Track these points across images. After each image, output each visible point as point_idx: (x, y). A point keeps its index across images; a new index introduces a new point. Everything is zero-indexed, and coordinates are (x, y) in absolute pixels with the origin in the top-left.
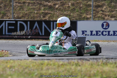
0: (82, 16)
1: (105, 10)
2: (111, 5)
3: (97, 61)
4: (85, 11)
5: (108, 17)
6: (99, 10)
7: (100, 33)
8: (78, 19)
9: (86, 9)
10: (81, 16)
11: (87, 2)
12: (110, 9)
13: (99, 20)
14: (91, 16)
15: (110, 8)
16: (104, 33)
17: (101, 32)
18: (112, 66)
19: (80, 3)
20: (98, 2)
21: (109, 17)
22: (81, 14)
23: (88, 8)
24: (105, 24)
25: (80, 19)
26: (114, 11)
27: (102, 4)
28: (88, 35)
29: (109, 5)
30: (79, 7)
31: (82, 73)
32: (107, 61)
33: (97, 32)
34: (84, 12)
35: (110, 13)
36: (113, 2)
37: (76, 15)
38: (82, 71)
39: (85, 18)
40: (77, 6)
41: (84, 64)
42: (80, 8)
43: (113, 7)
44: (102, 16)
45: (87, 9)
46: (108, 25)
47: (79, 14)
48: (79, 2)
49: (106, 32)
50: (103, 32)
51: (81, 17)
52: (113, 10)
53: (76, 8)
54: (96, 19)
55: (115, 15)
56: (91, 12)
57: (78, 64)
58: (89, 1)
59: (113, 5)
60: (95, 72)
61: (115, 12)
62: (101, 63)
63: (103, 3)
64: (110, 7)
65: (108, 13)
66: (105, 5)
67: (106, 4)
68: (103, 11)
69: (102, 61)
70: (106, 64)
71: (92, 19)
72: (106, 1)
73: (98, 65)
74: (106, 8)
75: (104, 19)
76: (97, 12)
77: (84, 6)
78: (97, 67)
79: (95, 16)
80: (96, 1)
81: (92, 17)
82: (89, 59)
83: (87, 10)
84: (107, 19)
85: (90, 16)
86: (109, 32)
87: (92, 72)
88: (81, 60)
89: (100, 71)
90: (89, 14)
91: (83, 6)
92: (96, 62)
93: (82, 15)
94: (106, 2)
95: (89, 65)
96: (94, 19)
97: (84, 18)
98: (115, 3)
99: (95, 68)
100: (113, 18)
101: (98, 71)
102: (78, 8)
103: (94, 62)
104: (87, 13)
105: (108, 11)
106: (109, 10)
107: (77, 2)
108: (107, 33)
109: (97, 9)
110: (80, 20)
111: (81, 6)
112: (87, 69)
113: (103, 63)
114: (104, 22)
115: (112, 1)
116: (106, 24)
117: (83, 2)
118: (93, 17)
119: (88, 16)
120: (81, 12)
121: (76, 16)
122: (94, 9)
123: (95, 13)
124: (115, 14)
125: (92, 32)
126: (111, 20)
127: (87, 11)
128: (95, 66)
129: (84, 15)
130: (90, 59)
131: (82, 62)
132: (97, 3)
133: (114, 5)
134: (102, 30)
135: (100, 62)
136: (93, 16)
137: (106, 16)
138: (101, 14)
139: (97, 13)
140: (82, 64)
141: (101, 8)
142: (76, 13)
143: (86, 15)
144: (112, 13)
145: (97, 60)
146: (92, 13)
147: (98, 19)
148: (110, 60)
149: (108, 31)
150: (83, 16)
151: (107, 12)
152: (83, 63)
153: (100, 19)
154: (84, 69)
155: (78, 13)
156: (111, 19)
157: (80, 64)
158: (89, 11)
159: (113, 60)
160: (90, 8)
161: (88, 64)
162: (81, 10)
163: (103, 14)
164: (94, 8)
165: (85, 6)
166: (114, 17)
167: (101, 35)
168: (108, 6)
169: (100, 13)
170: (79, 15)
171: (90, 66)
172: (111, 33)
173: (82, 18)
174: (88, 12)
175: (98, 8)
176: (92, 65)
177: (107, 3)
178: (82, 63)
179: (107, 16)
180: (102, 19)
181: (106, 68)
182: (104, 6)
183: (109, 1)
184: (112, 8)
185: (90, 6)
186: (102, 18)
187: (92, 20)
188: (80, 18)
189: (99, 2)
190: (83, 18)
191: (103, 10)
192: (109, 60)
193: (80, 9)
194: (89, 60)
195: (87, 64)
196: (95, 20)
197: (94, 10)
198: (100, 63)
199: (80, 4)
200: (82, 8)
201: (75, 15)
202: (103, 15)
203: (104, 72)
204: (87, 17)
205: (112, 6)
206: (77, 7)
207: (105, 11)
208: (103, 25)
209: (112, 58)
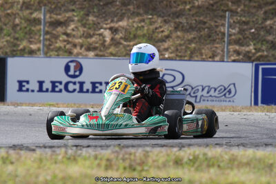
0: (19, 45)
1: (74, 33)
2: (88, 20)
3: (54, 151)
4: (26, 33)
5: (81, 49)
6: (58, 32)
7: (62, 87)
8: (9, 53)
9: (28, 29)
10: (15, 45)
11: (31, 14)
12: (85, 29)
13: (58, 55)
14: (41, 46)
15: (85, 27)
16: (71, 87)
17: (63, 83)
18: (88, 163)
19: (15, 15)
20: (57, 14)
21: (83, 49)
22: (16, 41)
23: (33, 28)
24: (72, 65)
25: (14, 54)
26: (94, 34)
27: (66, 18)
28: (33, 91)
29: (82, 20)
30: (11, 23)
31: (17, 179)
32: (76, 152)
33: (53, 83)
34: (24, 36)
35: (84, 40)
36: (93, 15)
37: (5, 43)
38: (17, 176)
39: (27, 50)
40: (7, 21)
41: (23, 158)
42: (15, 26)
43: (91, 26)
44: (65, 47)
45: (30, 29)
46: (80, 68)
47: (12, 40)
48: (13, 13)
49: (75, 83)
50: (67, 85)
51: (15, 49)
52: (92, 33)
53: (4, 27)
54: (51, 53)
55: (97, 45)
56: (40, 36)
57: (7, 158)
58: (36, 10)
59: (91, 22)
60: (49, 178)
61: (96, 36)
62: (63, 157)
63: (67, 15)
64: (84, 25)
65: (80, 41)
66: (73, 21)
67: (76, 19)
68: (68, 35)
69: (66, 153)
70: (75, 159)
71: (42, 52)
72: (76, 12)
73: (56, 163)
74: (76, 27)
75: (70, 53)
76: (54, 37)
77: (23, 22)
78: (53, 166)
79: (50, 45)
80: (51, 11)
81: (42, 48)
82: (34, 148)
83: (30, 32)
84: (78, 54)
85: (38, 45)
86: (82, 84)
87: (41, 179)
88: (14, 149)
89: (60, 175)
90: (35, 41)
91: (21, 23)
92: (52, 155)
93: (19, 43)
94: (75, 14)
95: (34, 161)
96: (46, 54)
97: (23, 50)
98: (96, 16)
99: (49, 168)
100: (93, 51)
101: (55, 176)
102: (8, 26)
103: (47, 154)
104: (31, 40)
105: (79, 34)
106: (82, 33)
107: (6, 12)
108: (77, 87)
109: (54, 30)
110: (14, 56)
111: (17, 21)
112: (28, 170)
113: (68, 156)
114: (71, 62)
115: (90, 12)
116: (75, 66)
117: (20, 13)
118: (46, 49)
119: (33, 47)
120: (17, 35)
121: (5, 45)
122: (46, 29)
123: (49, 40)
124: (97, 43)
125: (41, 83)
126: (86, 57)
127: (30, 35)
128: (48, 164)
129: (23, 44)
130: (37, 147)
131: (18, 154)
132: (55, 16)
133: (93, 21)
134: (65, 79)
135: (60, 154)
136: (44, 45)
137: (75, 46)
138: (65, 41)
139: (53, 40)
140: (18, 160)
141: (64, 28)
142: (3, 38)
143: (28, 44)
144: (89, 40)
145: (53, 149)
146: (42, 38)
147: (56, 53)
148: (84, 149)
149: (79, 82)
150: (21, 47)
151: (77, 38)
152: (20, 157)
153: (61, 53)
154: (21, 171)
155: (8, 38)
156: (87, 53)
157: (13, 160)
158: (36, 34)
159: (90, 150)
160: (38, 27)
161: (32, 159)
162: (15, 32)
163: (69, 42)
164: (48, 27)
165: (25, 22)
166: (95, 49)
167: (63, 90)
168: (80, 24)
169: (61, 39)
170: (12, 42)
171: (35, 165)
172: (88, 86)
173: (17, 50)
174: (32, 35)
175: (57, 27)
176: (41, 160)
177: (77, 16)
178: (17, 156)
179: (78, 48)
180: (66, 54)
181: (75, 170)
182: (72, 23)
183: (82, 13)
184: (90, 28)
185: (37, 21)
186: (66, 52)
187: (42, 56)
188: (14, 51)
189: (60, 14)
190: (21, 50)
191: (69, 32)
192: (81, 150)
193: (13, 29)
194: (34, 150)
195: (30, 159)
196: (48, 55)
197: (47, 33)
198: (60, 157)
199: (13, 17)
200: (18, 28)
201: (3, 42)
202: (68, 44)
203: (70, 177)
204: (31, 48)
205: (89, 24)
206: (8, 23)
207: (74, 36)
208: (67, 68)
209: (88, 146)
